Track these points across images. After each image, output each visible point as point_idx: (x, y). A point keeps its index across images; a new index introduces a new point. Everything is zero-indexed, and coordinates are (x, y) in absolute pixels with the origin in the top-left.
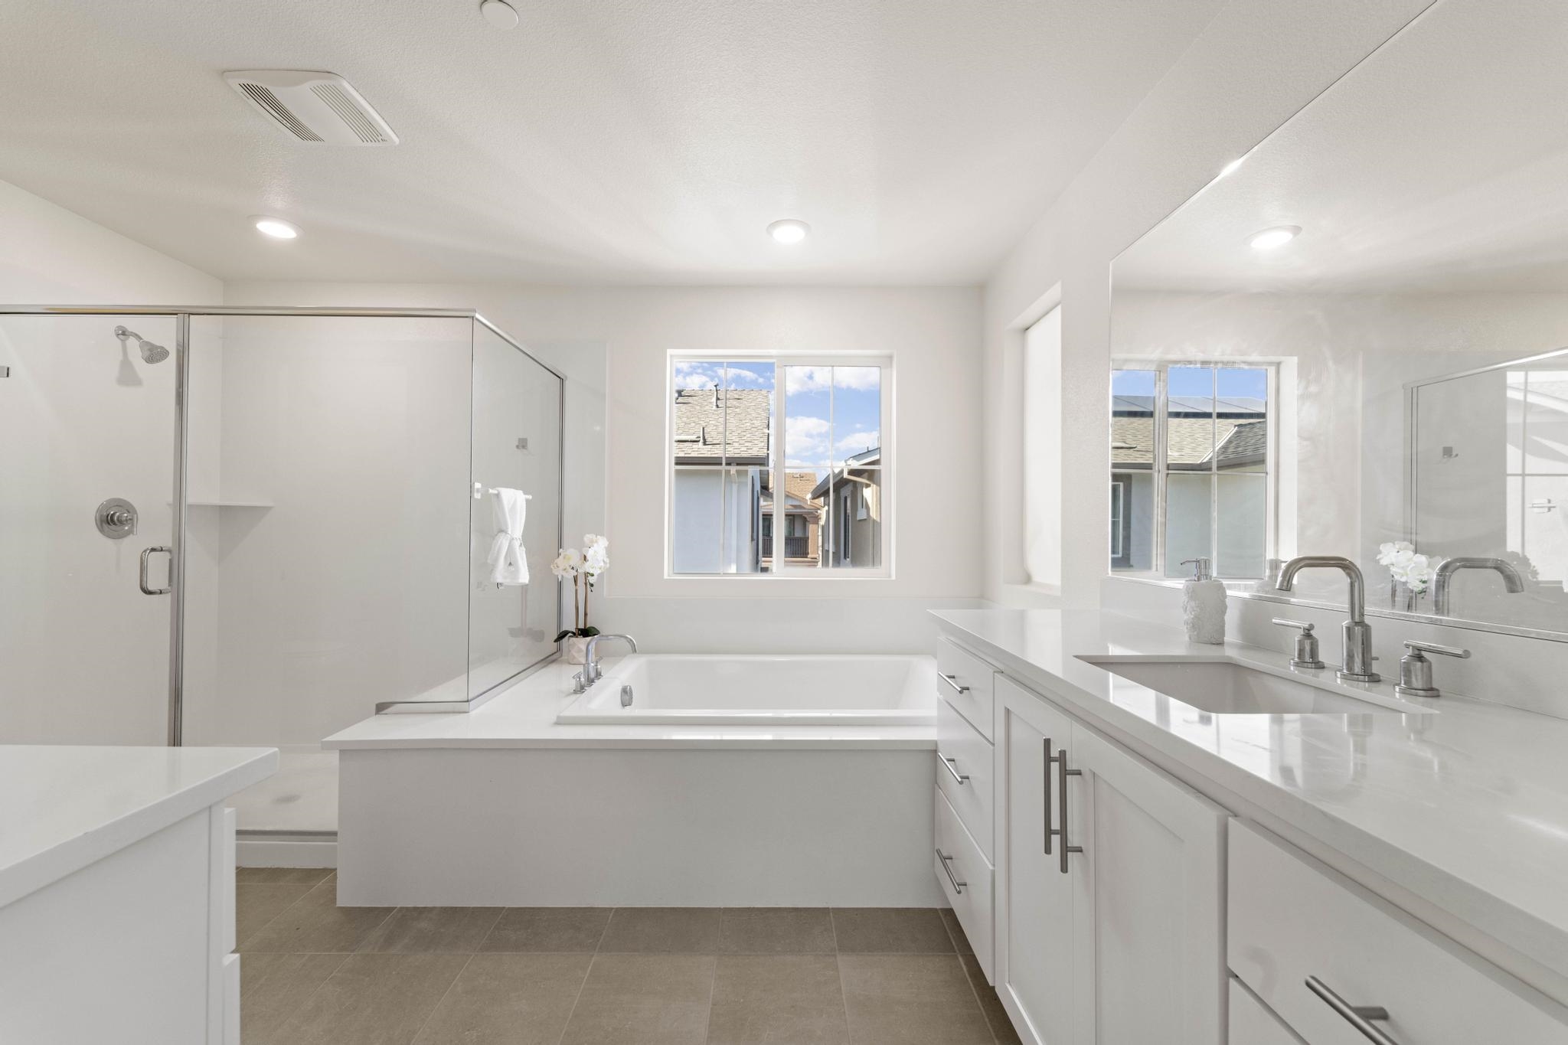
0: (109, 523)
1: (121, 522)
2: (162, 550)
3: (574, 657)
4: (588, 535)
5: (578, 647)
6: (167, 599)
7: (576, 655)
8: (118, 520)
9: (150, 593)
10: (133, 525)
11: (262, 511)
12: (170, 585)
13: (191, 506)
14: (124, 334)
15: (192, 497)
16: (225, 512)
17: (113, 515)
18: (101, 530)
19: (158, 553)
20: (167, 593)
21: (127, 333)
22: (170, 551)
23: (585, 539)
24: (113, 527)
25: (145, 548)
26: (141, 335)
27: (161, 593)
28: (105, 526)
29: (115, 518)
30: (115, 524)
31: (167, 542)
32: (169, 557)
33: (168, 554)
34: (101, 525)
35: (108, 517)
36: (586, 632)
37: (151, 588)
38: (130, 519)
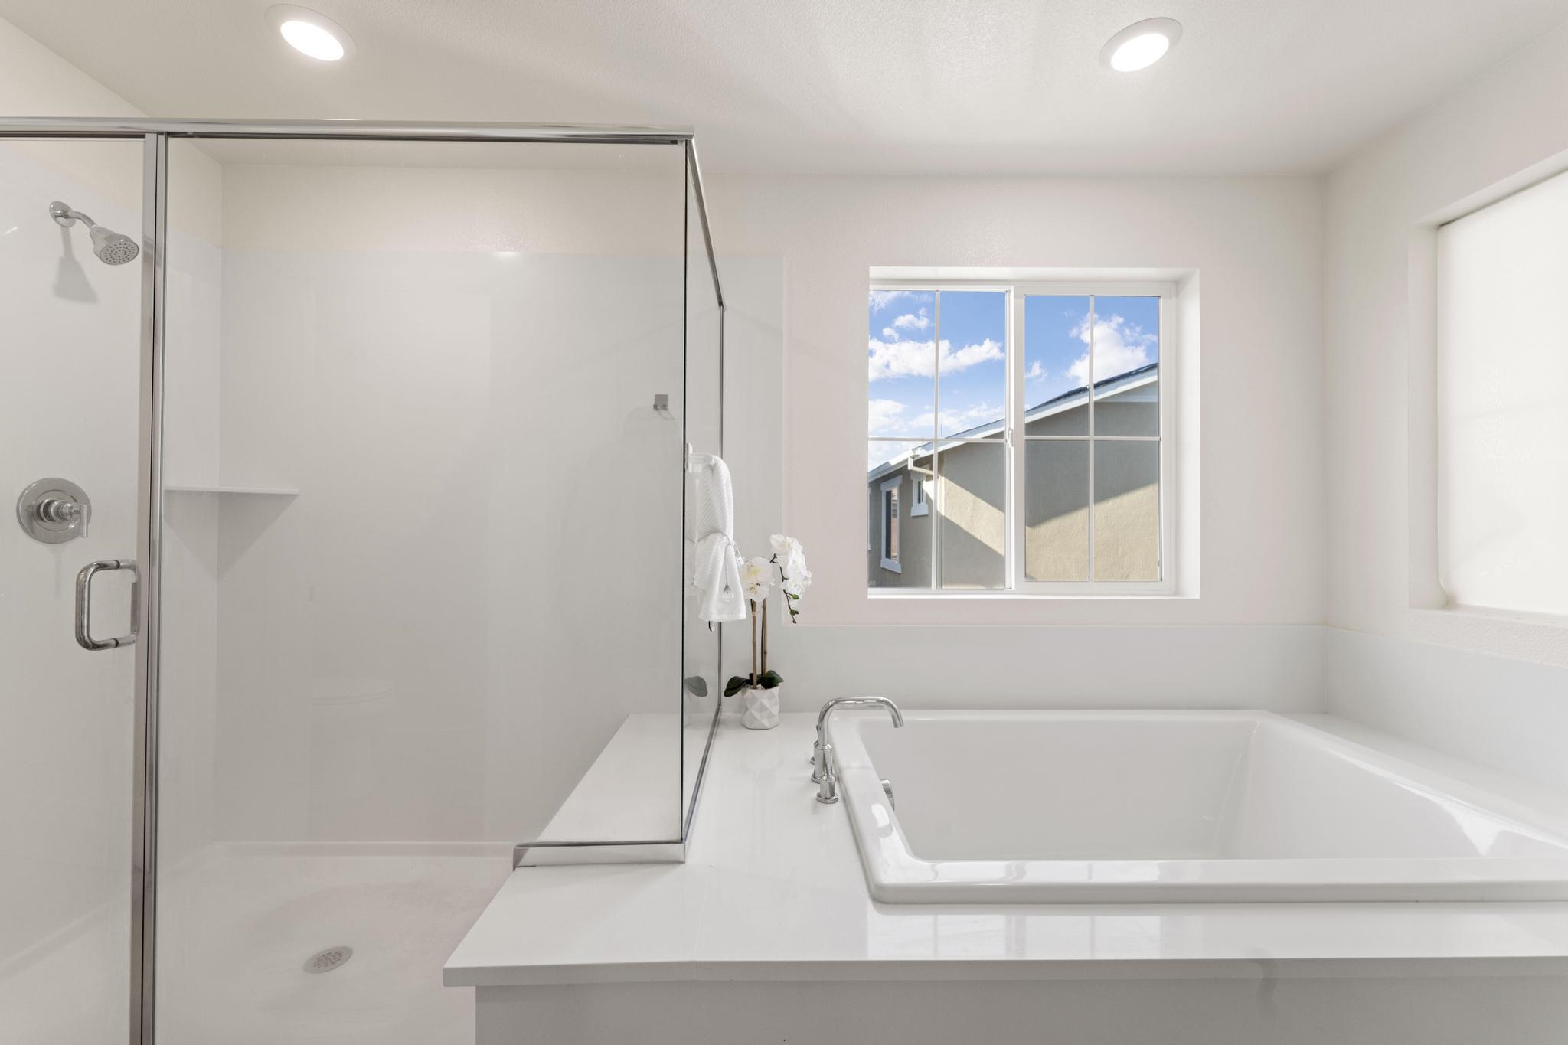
0: (42, 519)
1: (60, 516)
2: (118, 566)
3: (754, 718)
4: (774, 536)
5: (762, 704)
6: (128, 656)
7: (757, 715)
8: (57, 512)
9: (97, 646)
10: (81, 523)
11: (282, 500)
12: (133, 631)
13: (169, 492)
14: (65, 215)
15: (173, 478)
16: (227, 500)
17: (49, 504)
18: (31, 532)
19: (111, 571)
20: (129, 643)
21: (69, 214)
22: (133, 567)
23: (772, 542)
24: (48, 524)
25: (87, 563)
26: (93, 218)
27: (117, 644)
28: (38, 525)
29: (52, 510)
30: (51, 520)
31: (128, 549)
32: (134, 580)
33: (130, 572)
34: (30, 524)
35: (39, 507)
36: (769, 681)
37: (96, 637)
38: (76, 512)
